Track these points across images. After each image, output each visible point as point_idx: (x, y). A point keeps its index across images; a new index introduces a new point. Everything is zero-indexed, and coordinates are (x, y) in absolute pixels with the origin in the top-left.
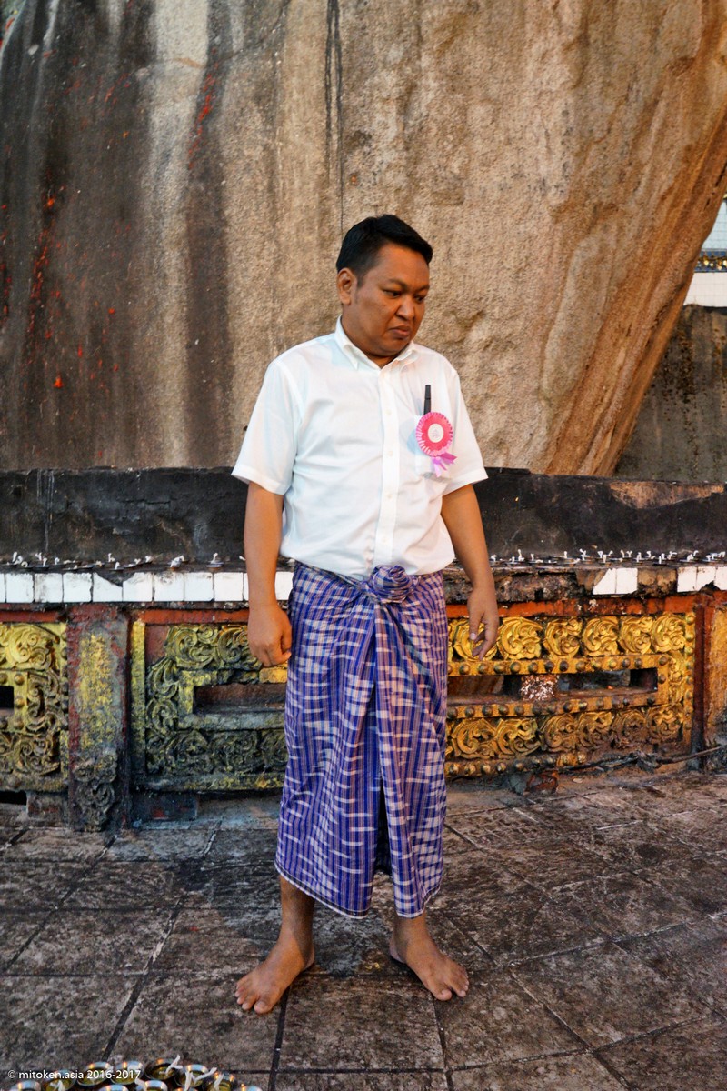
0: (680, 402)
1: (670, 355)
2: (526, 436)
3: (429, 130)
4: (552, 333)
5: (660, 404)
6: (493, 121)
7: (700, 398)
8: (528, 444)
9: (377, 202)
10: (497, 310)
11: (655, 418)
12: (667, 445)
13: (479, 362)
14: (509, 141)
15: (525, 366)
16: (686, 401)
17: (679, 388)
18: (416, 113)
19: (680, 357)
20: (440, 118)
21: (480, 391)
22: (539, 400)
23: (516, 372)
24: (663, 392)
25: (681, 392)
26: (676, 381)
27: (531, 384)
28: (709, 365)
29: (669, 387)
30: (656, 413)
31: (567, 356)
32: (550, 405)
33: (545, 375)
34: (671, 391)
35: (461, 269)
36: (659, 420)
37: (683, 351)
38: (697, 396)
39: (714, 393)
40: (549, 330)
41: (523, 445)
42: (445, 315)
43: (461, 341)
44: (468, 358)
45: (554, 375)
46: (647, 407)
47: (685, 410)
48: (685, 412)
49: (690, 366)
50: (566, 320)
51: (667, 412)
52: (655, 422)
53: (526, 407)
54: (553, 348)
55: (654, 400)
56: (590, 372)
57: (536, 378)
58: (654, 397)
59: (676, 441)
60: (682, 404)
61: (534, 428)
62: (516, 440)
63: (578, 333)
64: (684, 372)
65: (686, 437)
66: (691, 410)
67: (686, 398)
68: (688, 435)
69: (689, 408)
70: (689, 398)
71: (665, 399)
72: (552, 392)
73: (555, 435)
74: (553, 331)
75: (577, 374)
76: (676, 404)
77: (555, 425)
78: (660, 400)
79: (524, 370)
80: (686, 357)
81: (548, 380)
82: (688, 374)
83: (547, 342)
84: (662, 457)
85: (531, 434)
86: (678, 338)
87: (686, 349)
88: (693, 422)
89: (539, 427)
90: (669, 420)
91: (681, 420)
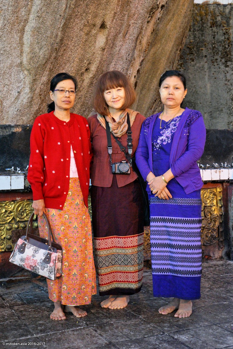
0: (223, 67)
1: (216, 37)
2: (15, 93)
4: (27, 28)
5: (210, 68)
8: (17, 98)
11: (206, 77)
12: (214, 94)
15: (8, 49)
16: (227, 66)
17: (222, 58)
19: (223, 38)
22: (23, 71)
24: (212, 60)
25: (223, 60)
26: (220, 53)
27: (15, 60)
29: (216, 57)
30: (207, 74)
31: (38, 43)
32: (30, 74)
33: (24, 55)
34: (217, 59)
36: (210, 77)
37: (224, 34)
40: (24, 26)
41: (13, 99)
45: (30, 55)
46: (202, 70)
47: (226, 72)
48: (225, 73)
49: (229, 43)
50: (36, 20)
51: (214, 73)
52: (207, 79)
53: (13, 75)
54: (27, 38)
55: (206, 66)
56: (62, 52)
57: (18, 56)
58: (206, 64)
59: (220, 91)
60: (223, 68)
61: (20, 88)
62: (7, 96)
63: (44, 28)
64: (225, 47)
65: (226, 89)
66: (229, 72)
67: (226, 64)
68: (227, 88)
69: (228, 71)
70: (228, 64)
71: (213, 65)
72: (29, 65)
73: (36, 92)
74: (27, 27)
75: (46, 54)
76: (220, 68)
77: (35, 86)
78: (210, 66)
79: (8, 51)
80: (227, 37)
81: (26, 58)
82: (227, 49)
83: (24, 34)
84: (211, 102)
85: (18, 92)
86: (222, 25)
87: (227, 32)
88: (231, 79)
89: (24, 87)
90: (215, 78)
91: (222, 78)
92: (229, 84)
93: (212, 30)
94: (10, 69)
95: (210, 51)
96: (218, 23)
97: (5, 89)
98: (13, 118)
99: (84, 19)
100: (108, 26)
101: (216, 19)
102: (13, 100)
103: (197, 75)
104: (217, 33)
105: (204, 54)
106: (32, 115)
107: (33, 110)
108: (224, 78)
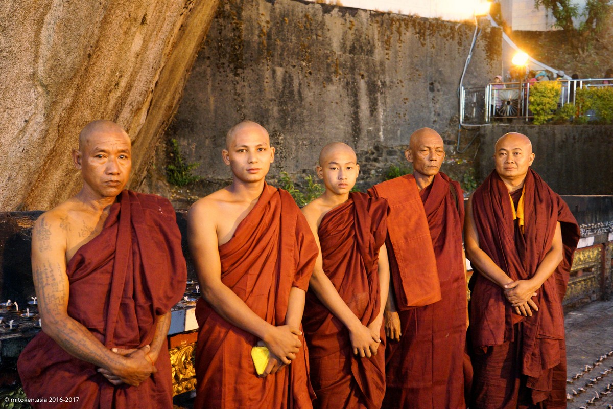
0: (231, 75)
1: (223, 32)
2: (19, 123)
4: (48, 18)
5: (214, 75)
7: (248, 73)
8: (23, 131)
11: (209, 88)
12: (219, 112)
15: (16, 50)
16: (236, 75)
17: (230, 63)
19: (232, 35)
22: (35, 86)
23: (5, 55)
24: (217, 64)
25: (232, 66)
26: (228, 56)
27: (24, 68)
28: (256, 45)
29: (222, 61)
30: (210, 83)
31: (65, 44)
32: (48, 92)
34: (224, 64)
36: (214, 89)
37: (234, 29)
38: (245, 71)
39: (260, 70)
40: (44, 15)
41: (16, 132)
45: (51, 62)
46: (203, 77)
47: (235, 83)
48: (235, 85)
49: (240, 43)
50: (64, 7)
51: (220, 83)
52: (209, 90)
53: (19, 93)
54: (48, 33)
55: (209, 71)
56: (94, 60)
57: (30, 63)
58: (209, 69)
59: (227, 109)
60: (232, 77)
61: (30, 115)
62: (8, 127)
63: (76, 21)
64: (235, 48)
65: (235, 107)
66: (240, 83)
67: (236, 72)
68: (237, 104)
69: (239, 81)
70: (238, 72)
71: (218, 71)
72: (48, 79)
73: (54, 122)
74: (48, 16)
75: (76, 63)
76: (227, 76)
77: (54, 113)
78: (214, 72)
79: (15, 54)
80: (237, 35)
81: (44, 66)
82: (238, 50)
83: (42, 27)
84: (214, 123)
85: (26, 121)
86: (231, 17)
87: (237, 28)
88: (242, 93)
89: (35, 113)
90: (221, 90)
91: (231, 91)
92: (239, 99)
93: (218, 22)
94: (15, 82)
95: (215, 51)
96: (226, 13)
97: (6, 115)
98: (14, 164)
99: (126, 10)
100: (148, 22)
101: (223, 7)
102: (16, 134)
103: (197, 83)
104: (225, 26)
105: (207, 55)
106: (43, 158)
107: (46, 150)
108: (232, 91)
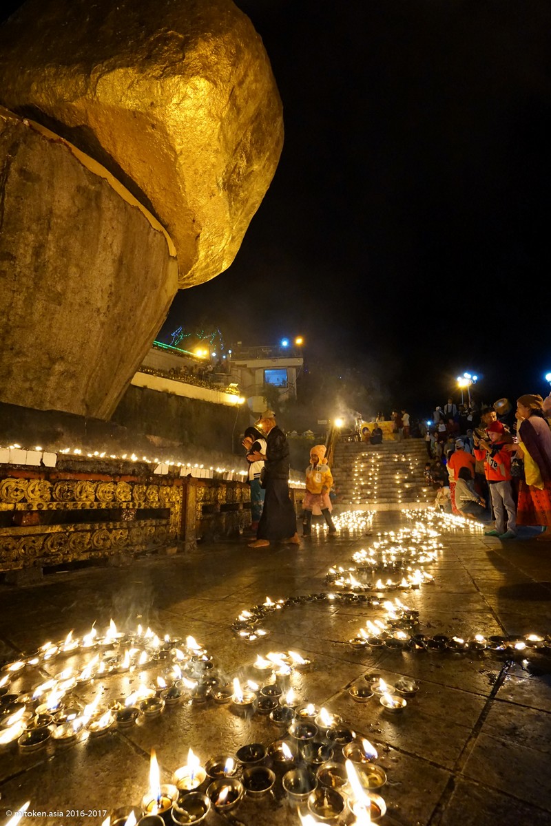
3: (48, 267)
6: (80, 276)
9: (15, 289)
10: (70, 358)
13: (57, 381)
14: (86, 287)
18: (42, 257)
20: (55, 265)
21: (55, 395)
23: (75, 389)
35: (56, 335)
42: (43, 354)
43: (50, 369)
44: (52, 378)
